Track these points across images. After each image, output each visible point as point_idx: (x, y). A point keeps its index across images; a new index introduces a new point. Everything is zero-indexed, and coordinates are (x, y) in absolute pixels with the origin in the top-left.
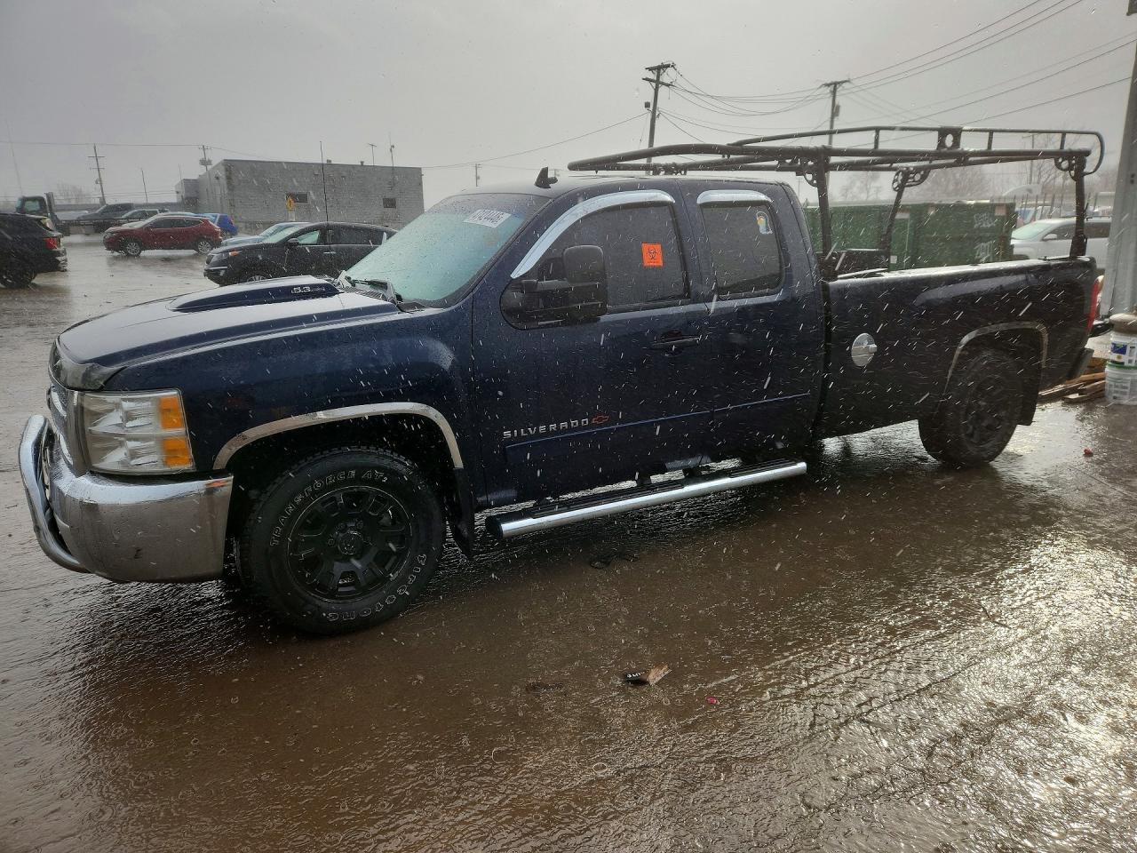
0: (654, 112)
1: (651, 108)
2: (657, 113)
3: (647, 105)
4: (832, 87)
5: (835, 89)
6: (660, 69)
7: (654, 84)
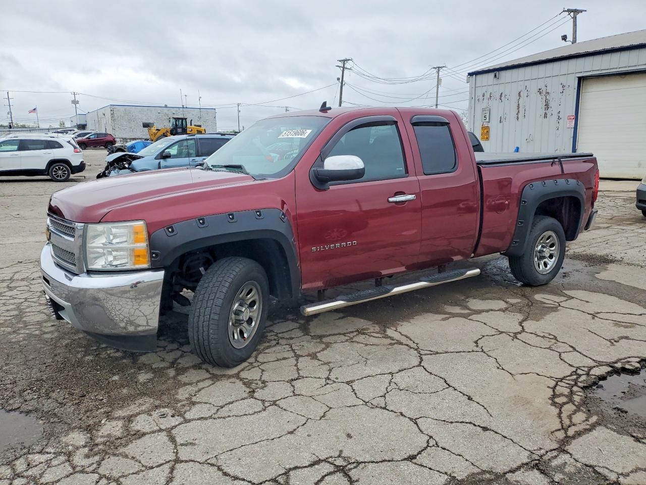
0: (342, 83)
1: (341, 81)
2: (344, 83)
3: (338, 79)
4: (437, 70)
5: (439, 70)
6: (344, 61)
7: (342, 69)
